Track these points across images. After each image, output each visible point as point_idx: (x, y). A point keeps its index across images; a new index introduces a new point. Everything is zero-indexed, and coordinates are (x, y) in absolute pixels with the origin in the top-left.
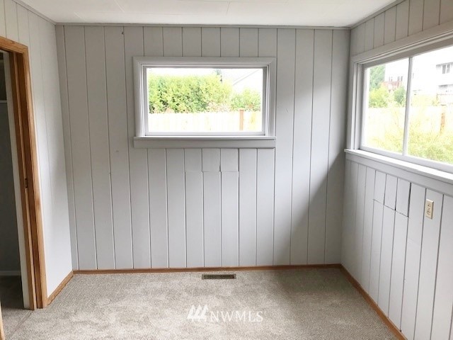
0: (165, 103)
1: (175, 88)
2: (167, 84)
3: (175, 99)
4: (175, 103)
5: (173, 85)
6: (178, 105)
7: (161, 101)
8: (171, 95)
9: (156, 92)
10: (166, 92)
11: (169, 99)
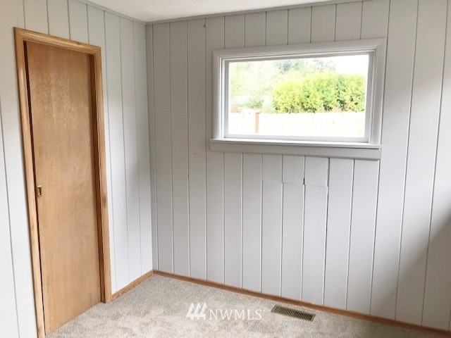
0: (342, 102)
1: (355, 86)
2: (345, 83)
3: (354, 98)
4: (353, 103)
5: (352, 83)
6: (356, 104)
7: (337, 100)
8: (350, 93)
9: (333, 91)
10: (344, 91)
11: (347, 99)
